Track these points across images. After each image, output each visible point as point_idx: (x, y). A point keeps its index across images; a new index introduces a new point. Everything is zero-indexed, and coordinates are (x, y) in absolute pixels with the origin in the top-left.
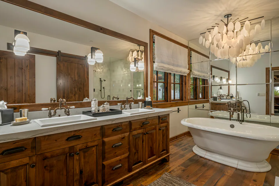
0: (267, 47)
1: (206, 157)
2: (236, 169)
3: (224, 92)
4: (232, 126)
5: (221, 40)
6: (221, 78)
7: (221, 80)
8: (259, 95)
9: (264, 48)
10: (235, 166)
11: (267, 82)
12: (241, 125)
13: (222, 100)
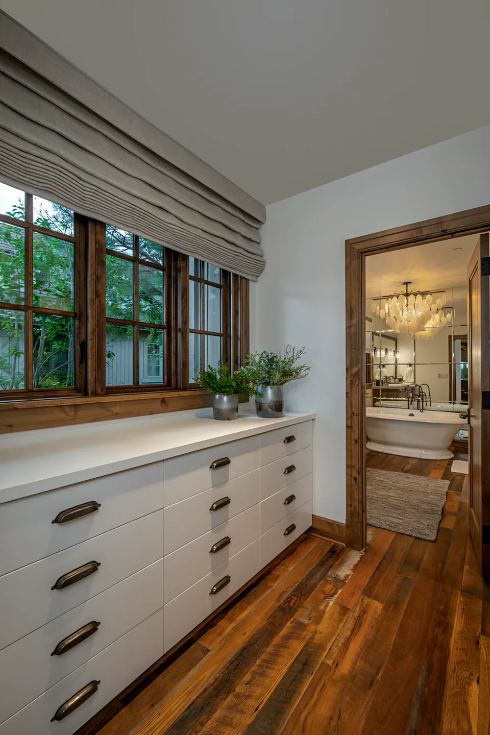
0: (449, 316)
1: (385, 451)
2: (420, 459)
3: (388, 371)
4: (412, 415)
5: (401, 313)
6: (386, 350)
7: (386, 354)
8: (439, 376)
9: (445, 316)
10: (418, 456)
11: (449, 362)
12: (421, 413)
13: (390, 385)
